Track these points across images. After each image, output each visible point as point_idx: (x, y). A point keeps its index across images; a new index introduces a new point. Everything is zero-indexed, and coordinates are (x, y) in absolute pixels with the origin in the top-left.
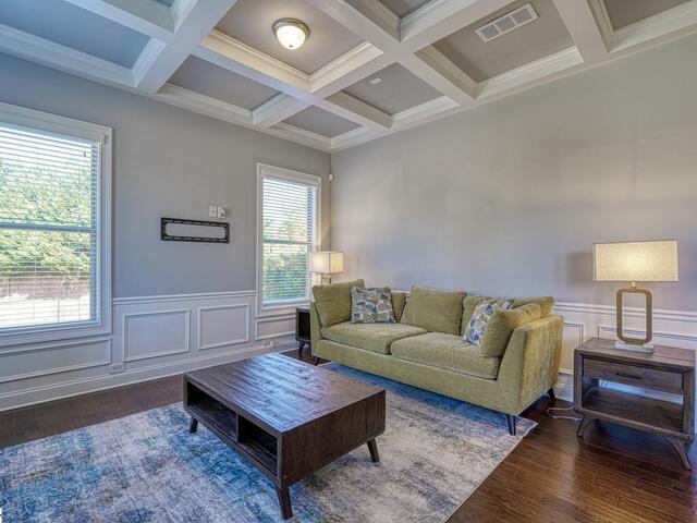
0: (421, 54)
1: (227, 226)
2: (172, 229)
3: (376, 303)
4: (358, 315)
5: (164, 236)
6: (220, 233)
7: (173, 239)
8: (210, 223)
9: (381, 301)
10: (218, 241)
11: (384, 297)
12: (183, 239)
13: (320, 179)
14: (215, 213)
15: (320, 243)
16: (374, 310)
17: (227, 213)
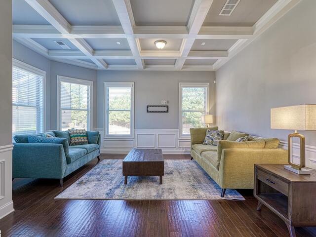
0: (200, 33)
1: (167, 107)
2: (150, 109)
3: (214, 136)
4: (206, 141)
5: (148, 111)
6: (165, 109)
7: (150, 112)
8: (162, 106)
9: (216, 136)
10: (164, 112)
11: (218, 134)
12: (153, 112)
13: (209, 84)
14: (163, 103)
15: (208, 111)
16: (212, 140)
17: (168, 102)
